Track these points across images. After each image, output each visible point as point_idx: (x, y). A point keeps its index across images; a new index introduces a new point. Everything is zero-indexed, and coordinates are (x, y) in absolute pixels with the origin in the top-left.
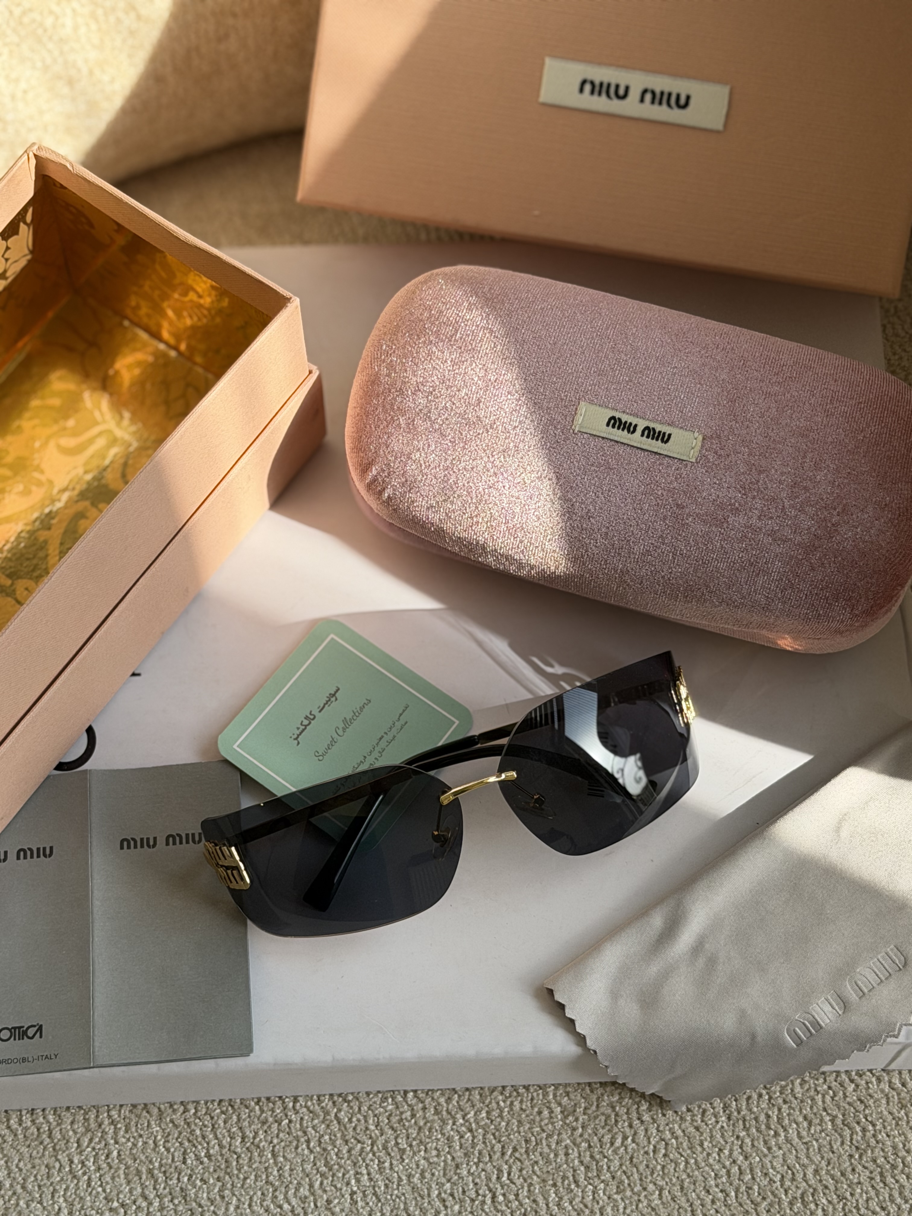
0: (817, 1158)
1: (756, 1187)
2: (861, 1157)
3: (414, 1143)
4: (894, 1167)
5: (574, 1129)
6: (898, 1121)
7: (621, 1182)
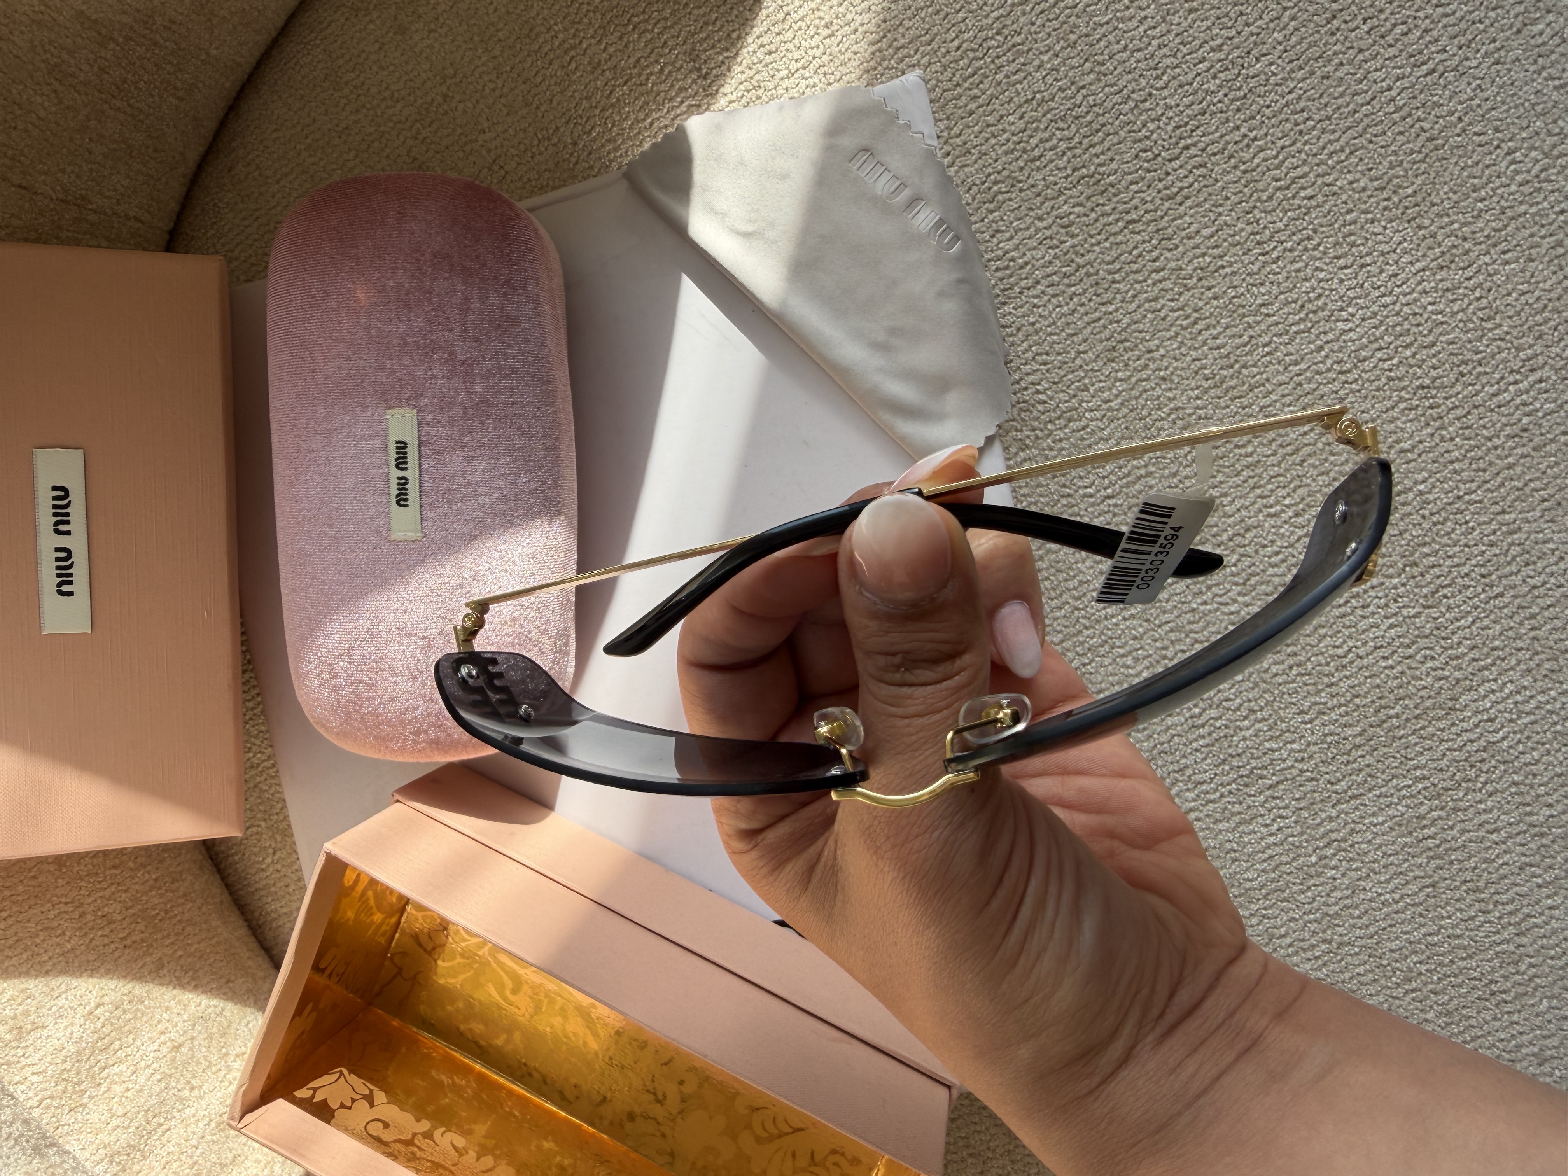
0: (1028, 220)
1: (1064, 270)
2: (1020, 182)
3: (1072, 574)
4: (1025, 151)
5: (1037, 438)
6: (982, 154)
7: (1078, 388)
